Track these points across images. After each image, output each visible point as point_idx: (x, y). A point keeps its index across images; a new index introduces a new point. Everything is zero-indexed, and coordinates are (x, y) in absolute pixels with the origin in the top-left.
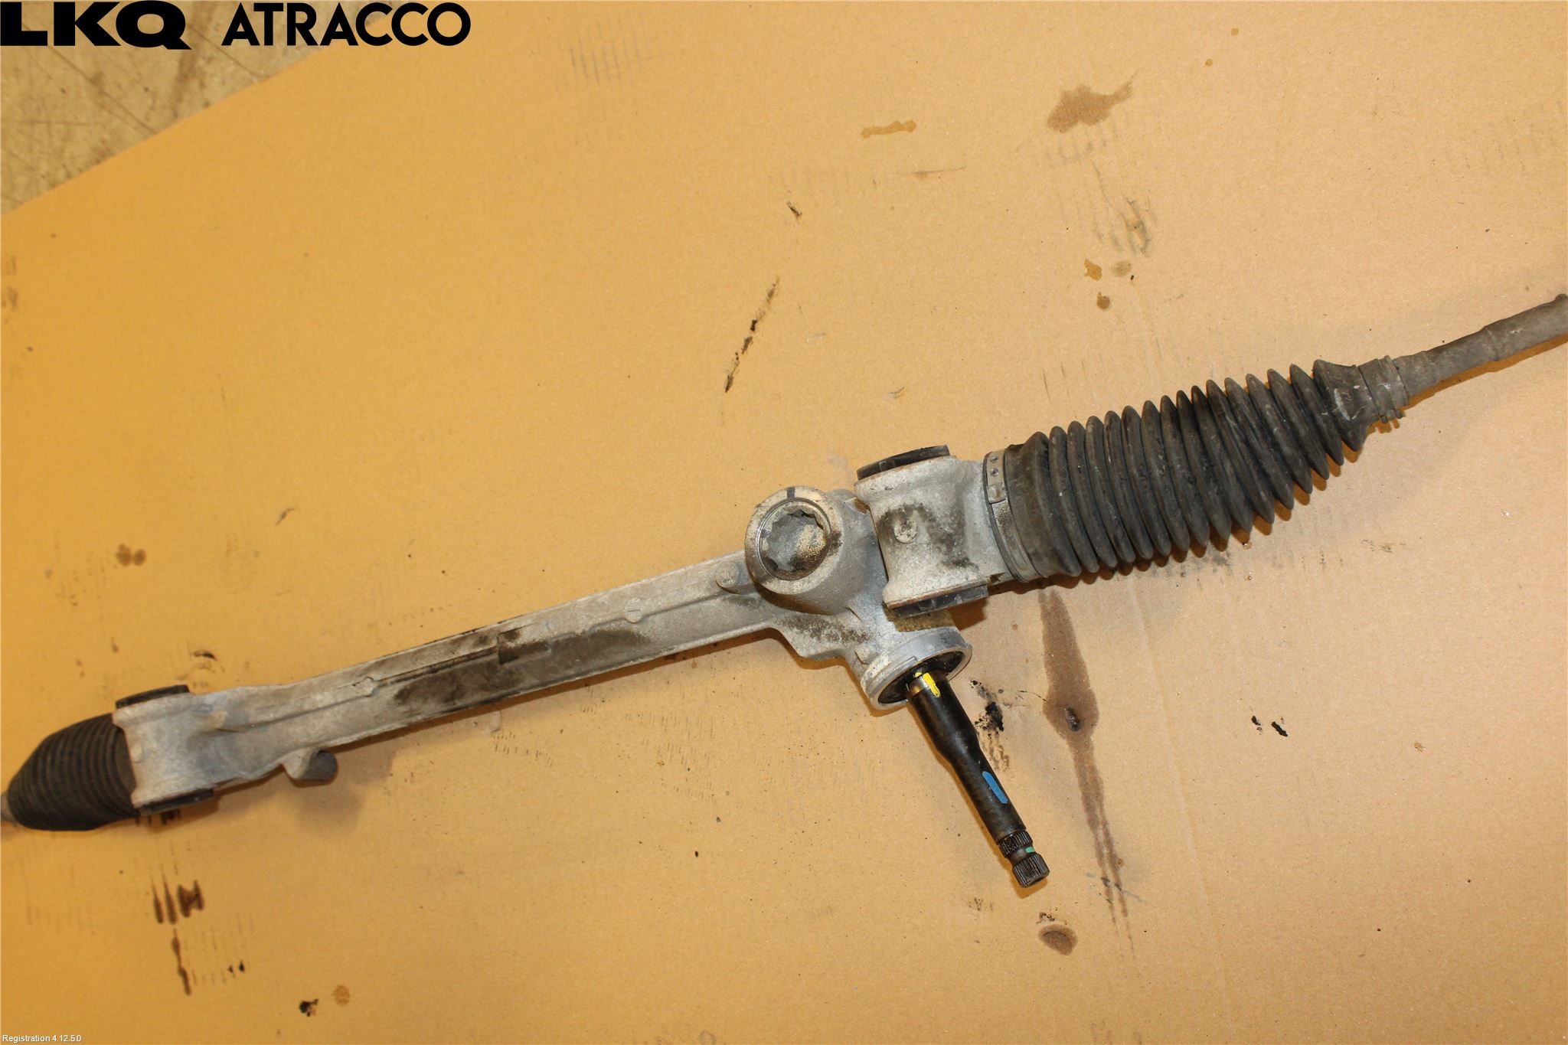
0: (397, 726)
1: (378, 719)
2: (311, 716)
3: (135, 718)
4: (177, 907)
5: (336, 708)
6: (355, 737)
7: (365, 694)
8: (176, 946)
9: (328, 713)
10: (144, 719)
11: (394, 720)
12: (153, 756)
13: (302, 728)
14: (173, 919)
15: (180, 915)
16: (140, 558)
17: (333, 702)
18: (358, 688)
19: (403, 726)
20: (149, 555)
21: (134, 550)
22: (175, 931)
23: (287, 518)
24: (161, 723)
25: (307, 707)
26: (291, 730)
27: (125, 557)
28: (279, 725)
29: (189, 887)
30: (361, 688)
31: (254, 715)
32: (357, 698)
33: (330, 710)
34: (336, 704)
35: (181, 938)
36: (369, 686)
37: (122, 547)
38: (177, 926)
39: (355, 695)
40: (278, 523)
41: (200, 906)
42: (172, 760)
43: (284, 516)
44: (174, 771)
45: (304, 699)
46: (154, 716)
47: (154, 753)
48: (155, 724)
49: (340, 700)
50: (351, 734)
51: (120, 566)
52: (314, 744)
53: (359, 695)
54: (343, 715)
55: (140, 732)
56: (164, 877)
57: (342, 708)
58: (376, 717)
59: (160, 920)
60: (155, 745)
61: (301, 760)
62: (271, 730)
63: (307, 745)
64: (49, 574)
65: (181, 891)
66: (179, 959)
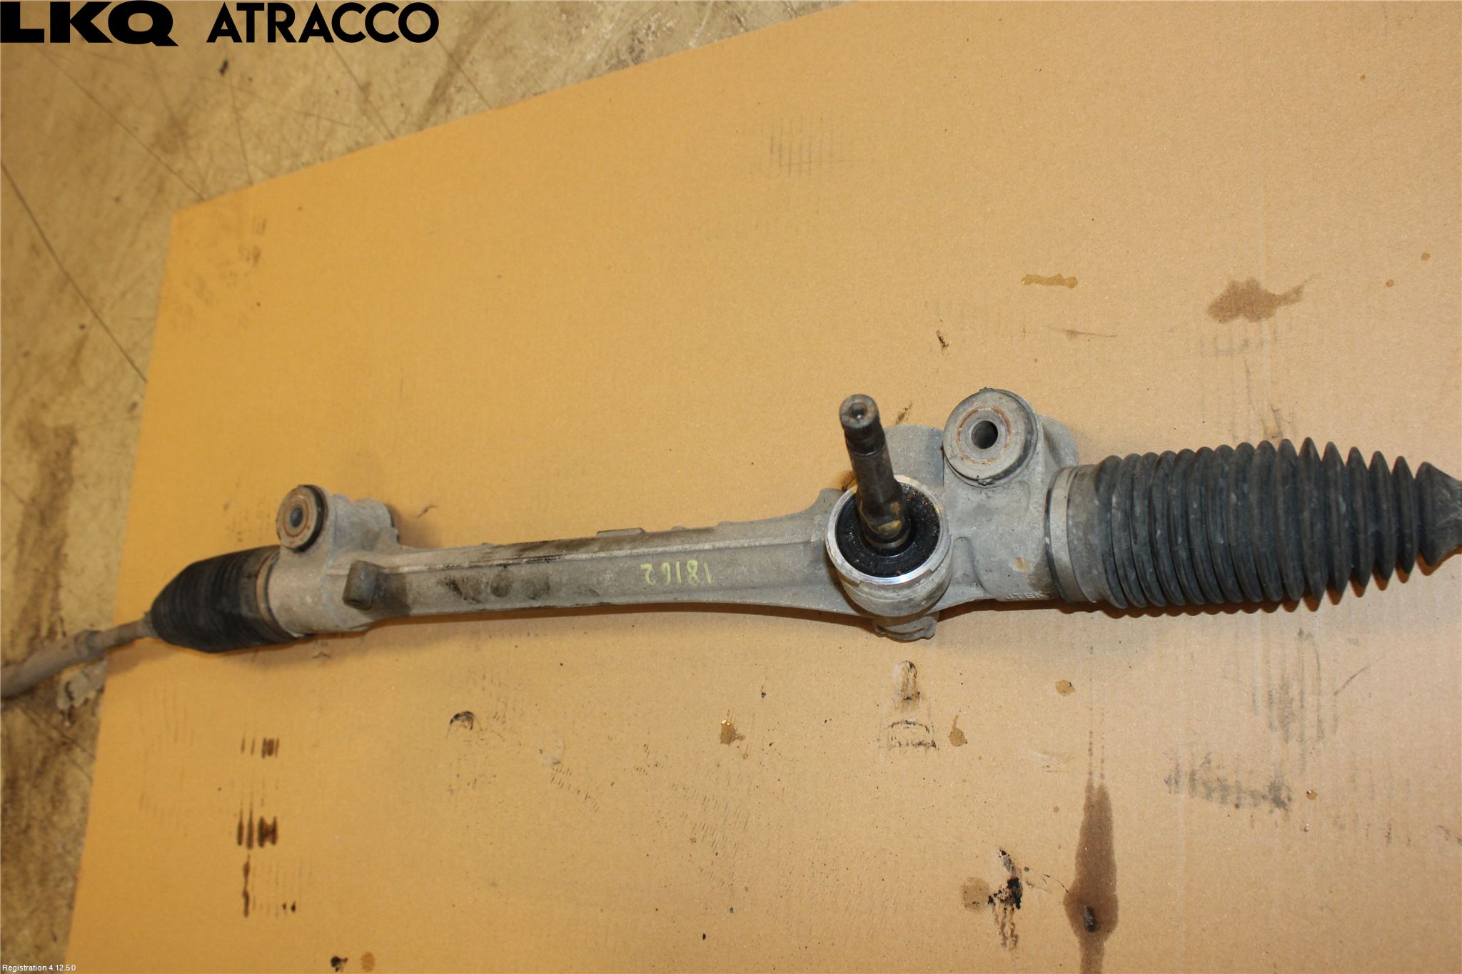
4: (256, 836)
8: (246, 870)
14: (250, 845)
15: (256, 843)
22: (249, 857)
23: (428, 513)
29: (269, 821)
35: (252, 863)
38: (251, 852)
41: (274, 841)
43: (426, 510)
56: (251, 805)
59: (240, 842)
64: (226, 507)
65: (262, 822)
66: (246, 882)
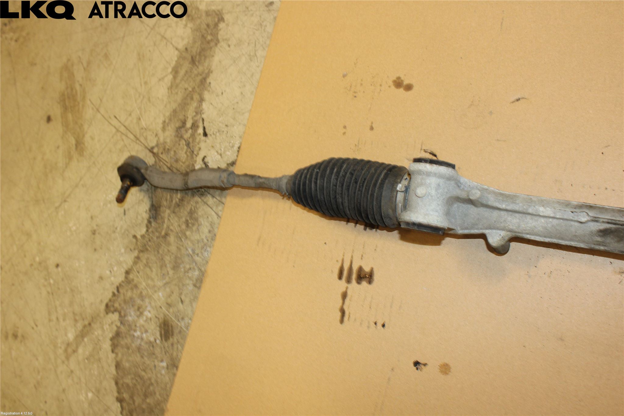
0: (582, 245)
1: (575, 237)
2: (529, 217)
3: (431, 172)
4: (354, 276)
5: (551, 220)
6: (547, 240)
7: (579, 220)
8: (344, 296)
9: (543, 220)
10: (435, 175)
11: (584, 242)
12: (430, 197)
13: (518, 221)
14: (349, 281)
15: (354, 281)
16: (409, 88)
17: (552, 215)
18: (575, 215)
19: (586, 247)
20: (415, 88)
21: (406, 82)
22: (347, 288)
23: (519, 102)
24: (441, 181)
25: (530, 211)
26: (509, 219)
27: (398, 84)
28: (503, 213)
29: (367, 269)
30: (578, 216)
31: (492, 201)
32: (572, 220)
33: (545, 219)
34: (553, 218)
35: (349, 293)
36: (584, 217)
37: (399, 78)
38: (349, 286)
39: (571, 218)
40: (513, 102)
41: (370, 282)
42: (438, 205)
43: (518, 100)
44: (437, 211)
45: (530, 206)
46: (441, 176)
47: (432, 196)
48: (439, 181)
49: (558, 217)
50: (545, 237)
51: (393, 87)
52: (515, 232)
53: (574, 219)
54: (553, 226)
55: (428, 181)
56: (352, 257)
57: (555, 222)
58: (575, 236)
59: (340, 277)
60: (433, 192)
61: (501, 237)
62: (496, 213)
63: (510, 231)
64: (344, 76)
65: (360, 269)
66: (343, 303)
